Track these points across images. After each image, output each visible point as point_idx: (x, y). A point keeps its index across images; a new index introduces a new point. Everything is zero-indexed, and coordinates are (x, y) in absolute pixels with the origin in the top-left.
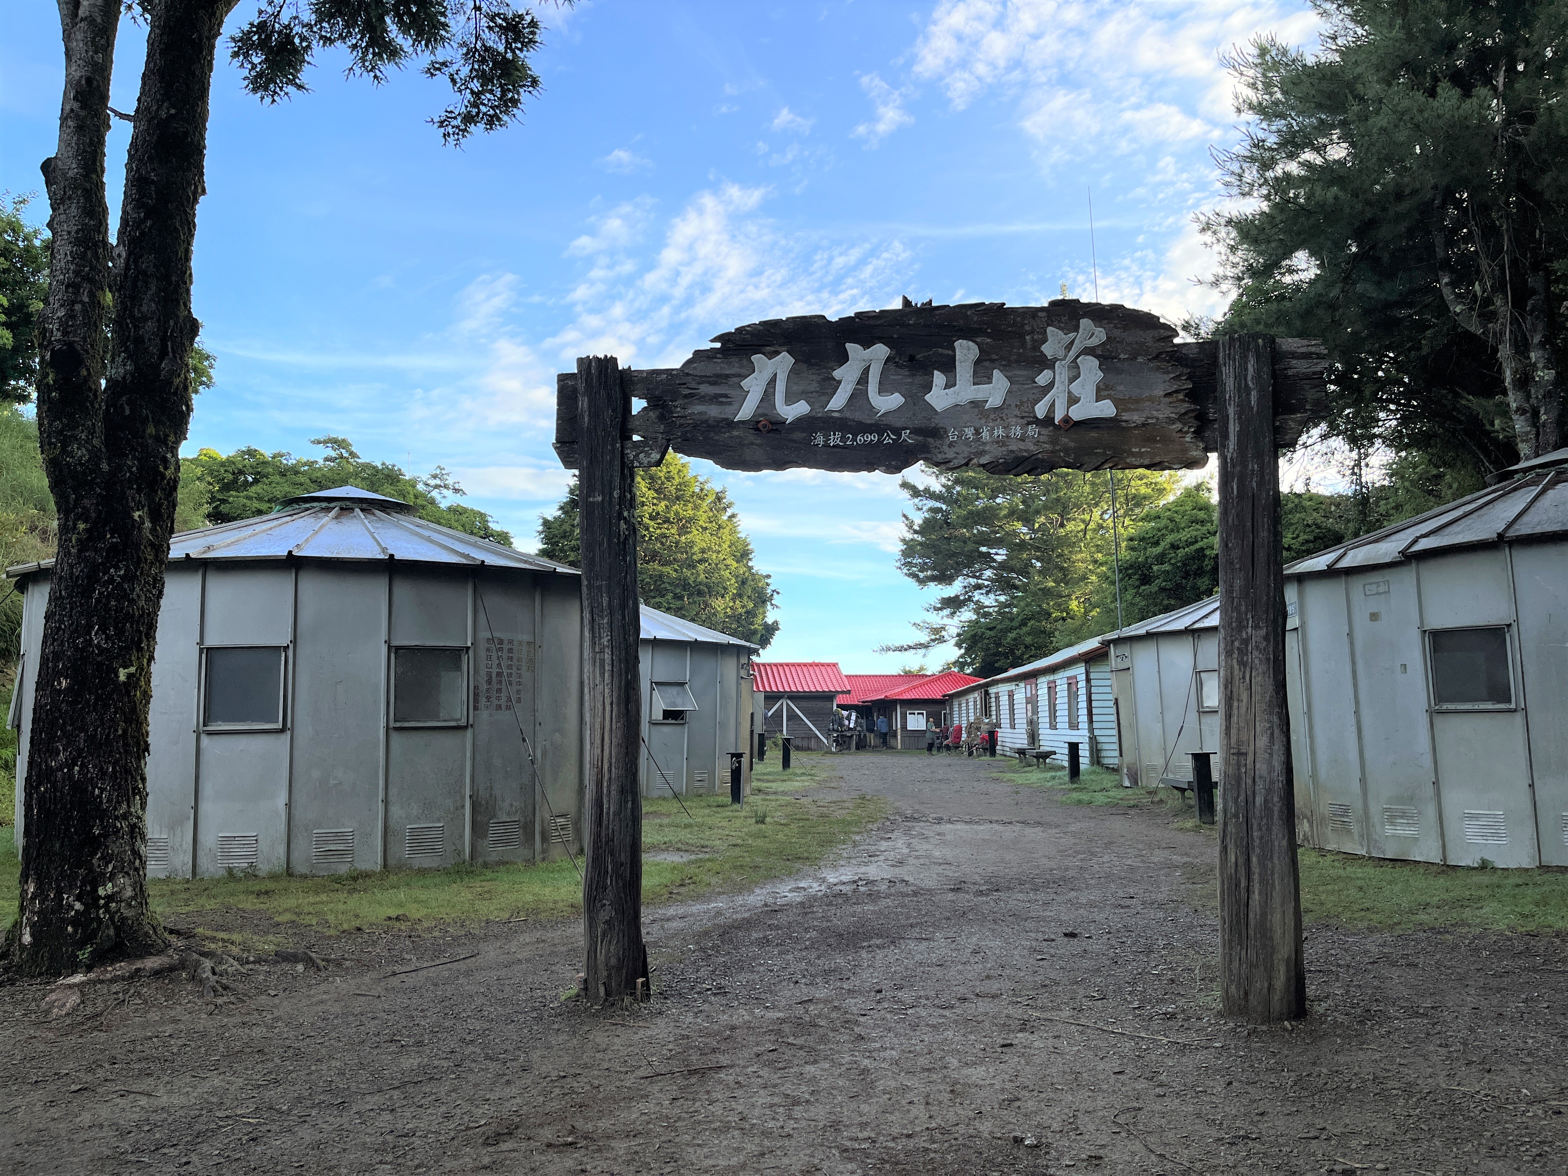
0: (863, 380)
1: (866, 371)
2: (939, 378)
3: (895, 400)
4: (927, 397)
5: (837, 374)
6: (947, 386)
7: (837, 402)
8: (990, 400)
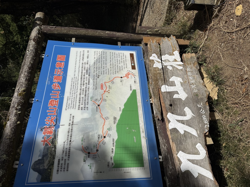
0: (182, 122)
1: (178, 121)
2: (175, 96)
3: (187, 110)
4: (183, 99)
5: (182, 132)
6: (178, 94)
7: (193, 132)
8: (180, 81)
